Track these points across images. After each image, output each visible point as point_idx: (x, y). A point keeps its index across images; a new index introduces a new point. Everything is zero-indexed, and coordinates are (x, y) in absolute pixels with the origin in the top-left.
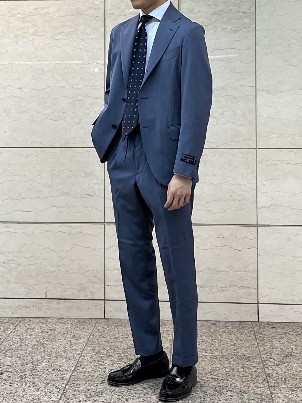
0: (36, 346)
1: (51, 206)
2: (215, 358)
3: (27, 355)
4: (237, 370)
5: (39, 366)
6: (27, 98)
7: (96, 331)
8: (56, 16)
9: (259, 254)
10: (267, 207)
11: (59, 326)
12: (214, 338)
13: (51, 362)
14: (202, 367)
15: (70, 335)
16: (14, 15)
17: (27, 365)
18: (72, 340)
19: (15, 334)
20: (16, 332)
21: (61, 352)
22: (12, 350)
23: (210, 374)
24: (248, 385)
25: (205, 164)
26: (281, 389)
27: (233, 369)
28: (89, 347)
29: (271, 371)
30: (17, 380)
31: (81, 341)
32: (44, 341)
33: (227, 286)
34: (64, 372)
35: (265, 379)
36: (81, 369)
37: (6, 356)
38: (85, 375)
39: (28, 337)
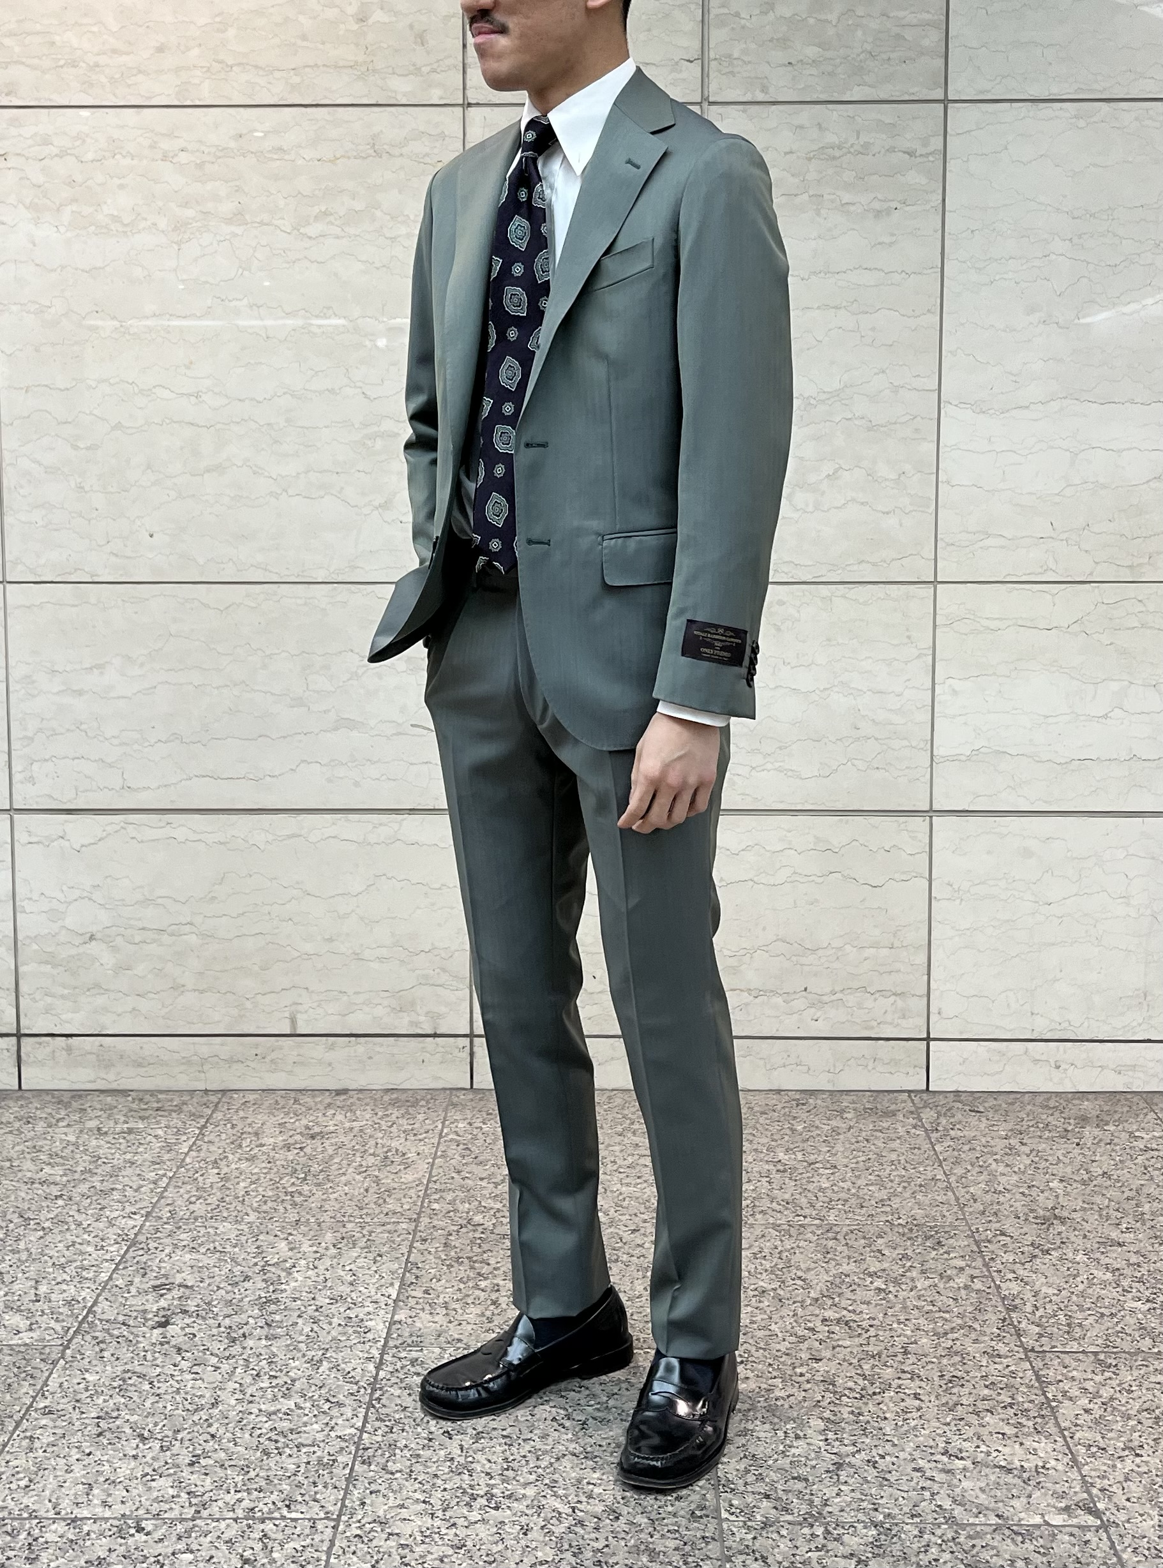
0: (270, 1204)
1: (303, 761)
2: (830, 1235)
3: (243, 1239)
4: (910, 1284)
5: (283, 1287)
6: (219, 426)
7: (451, 1136)
8: (307, 158)
9: (933, 895)
10: (963, 758)
11: (335, 1120)
12: (812, 1157)
13: (321, 1268)
14: (799, 1274)
15: (373, 1155)
16: (171, 154)
17: (247, 1285)
18: (382, 1176)
19: (202, 1154)
20: (205, 1147)
21: (350, 1226)
22: (196, 1219)
23: (830, 1302)
24: (957, 1347)
25: (779, 629)
26: (1067, 1359)
27: (896, 1282)
28: (436, 1201)
29: (1015, 1288)
30: (215, 1346)
31: (409, 1177)
32: (293, 1180)
33: (837, 989)
34: (367, 1309)
35: (1004, 1320)
36: (418, 1293)
37: (176, 1246)
38: (437, 1319)
39: (244, 1165)
